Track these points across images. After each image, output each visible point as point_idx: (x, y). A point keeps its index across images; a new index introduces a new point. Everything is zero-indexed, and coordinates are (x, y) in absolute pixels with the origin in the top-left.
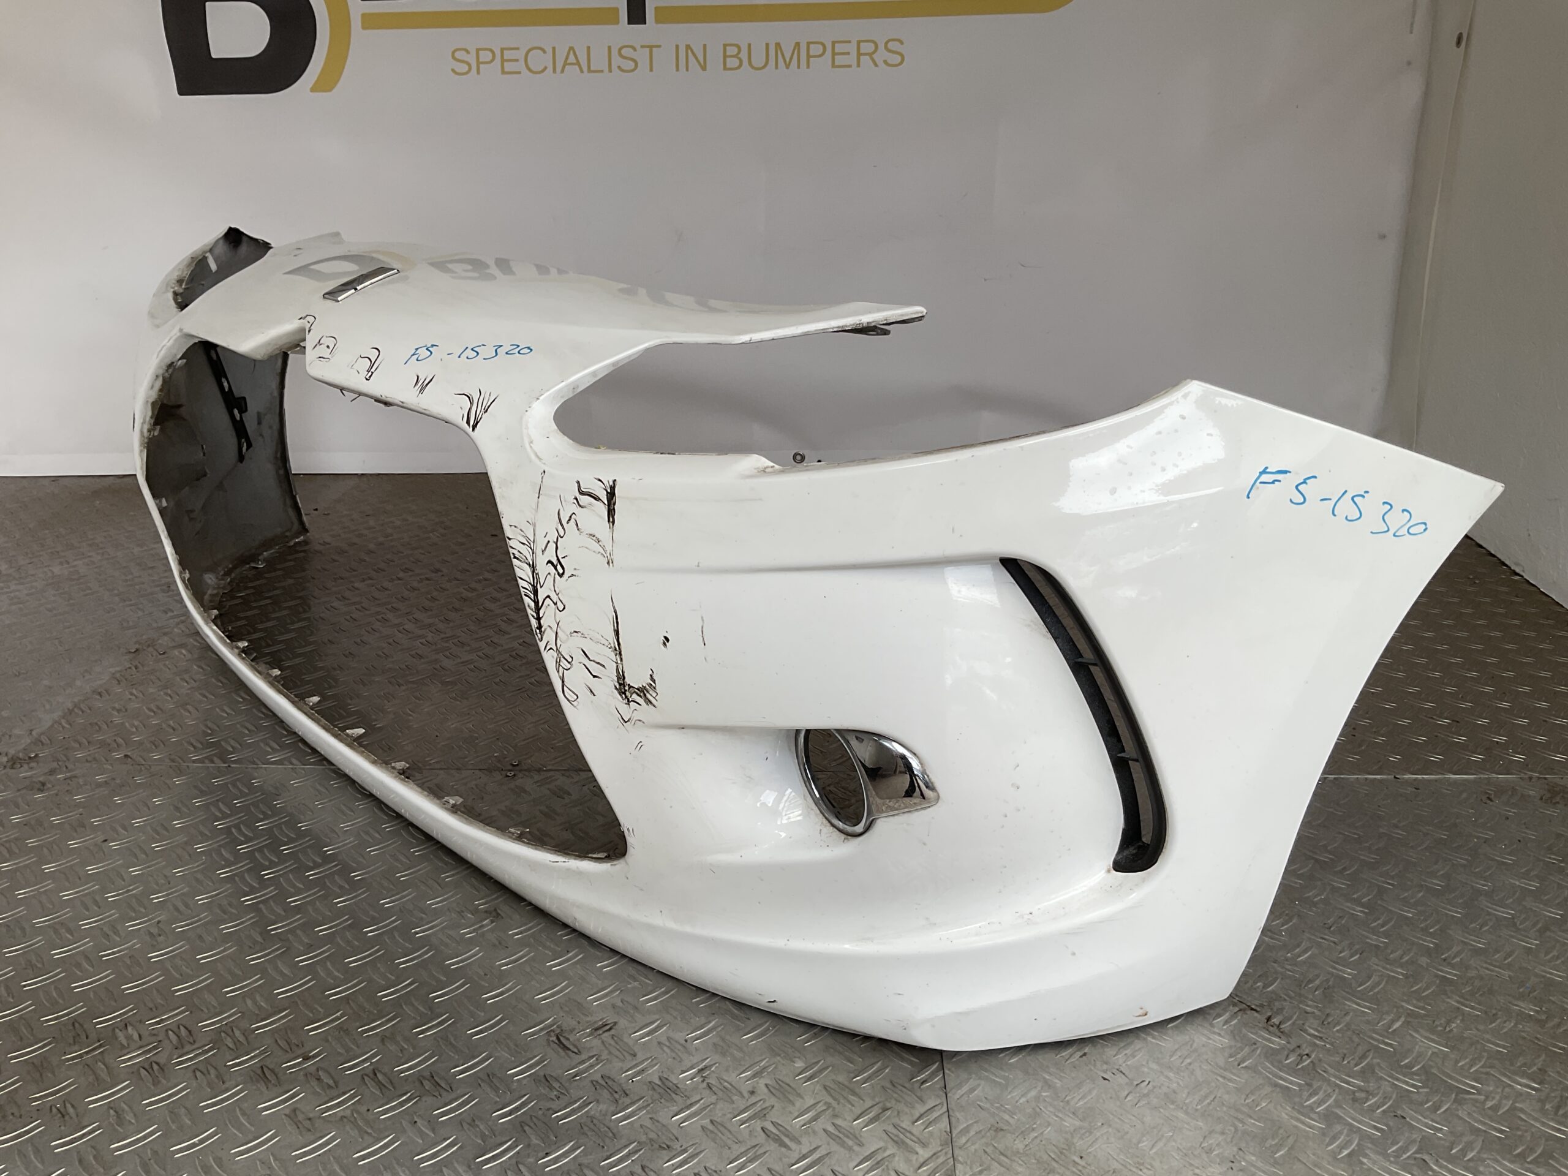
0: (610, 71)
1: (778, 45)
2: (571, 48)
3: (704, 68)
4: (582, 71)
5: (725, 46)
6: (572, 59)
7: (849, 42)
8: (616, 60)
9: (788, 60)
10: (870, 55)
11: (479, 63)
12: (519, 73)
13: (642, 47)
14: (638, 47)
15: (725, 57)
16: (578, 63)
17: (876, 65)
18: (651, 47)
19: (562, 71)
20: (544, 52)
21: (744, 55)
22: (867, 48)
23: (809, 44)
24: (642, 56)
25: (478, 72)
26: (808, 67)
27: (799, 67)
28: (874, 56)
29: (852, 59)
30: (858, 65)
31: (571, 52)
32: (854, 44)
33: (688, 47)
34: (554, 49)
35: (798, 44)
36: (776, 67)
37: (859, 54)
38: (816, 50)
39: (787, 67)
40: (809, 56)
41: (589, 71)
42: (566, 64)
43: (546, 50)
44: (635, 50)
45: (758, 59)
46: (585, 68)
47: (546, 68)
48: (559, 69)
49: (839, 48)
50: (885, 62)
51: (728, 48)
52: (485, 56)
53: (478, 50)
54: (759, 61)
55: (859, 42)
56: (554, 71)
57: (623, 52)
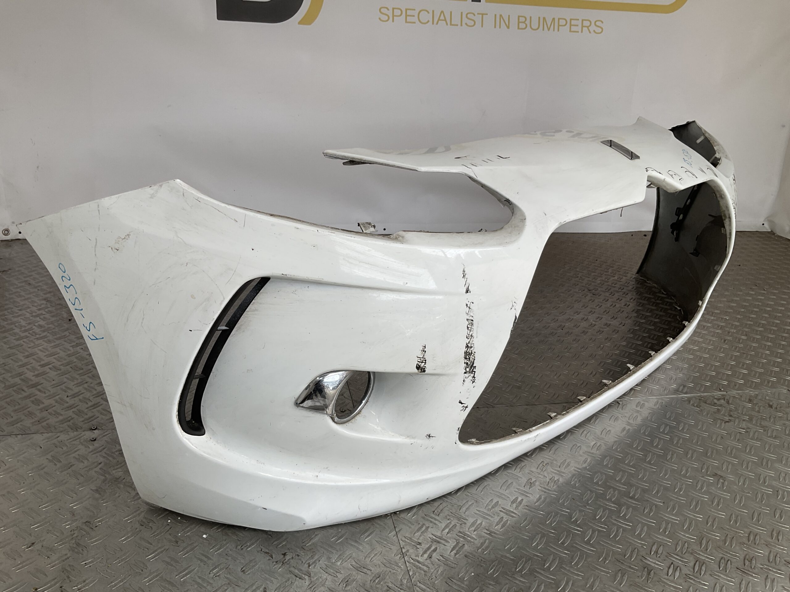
0: (461, 25)
1: (544, 18)
2: (442, 12)
3: (508, 27)
4: (447, 24)
5: (519, 17)
6: (442, 17)
7: (578, 20)
8: (465, 20)
9: (549, 27)
10: (588, 27)
11: (393, 16)
12: (415, 23)
13: (478, 14)
14: (476, 14)
15: (519, 22)
16: (445, 20)
17: (590, 32)
18: (483, 14)
19: (437, 24)
20: (428, 13)
21: (528, 22)
22: (586, 23)
23: (559, 19)
24: (478, 18)
25: (393, 21)
26: (558, 31)
27: (554, 30)
28: (590, 28)
29: (579, 28)
30: (582, 32)
31: (442, 14)
32: (580, 21)
33: (501, 16)
34: (433, 11)
35: (554, 19)
36: (543, 30)
37: (583, 27)
38: (562, 22)
39: (549, 30)
40: (559, 26)
41: (451, 24)
42: (439, 20)
43: (430, 12)
44: (474, 15)
45: (535, 25)
46: (449, 23)
47: (428, 21)
48: (435, 22)
49: (573, 22)
50: (594, 31)
51: (520, 18)
52: (397, 12)
53: (393, 9)
54: (535, 26)
55: (583, 20)
56: (433, 23)
57: (469, 16)
